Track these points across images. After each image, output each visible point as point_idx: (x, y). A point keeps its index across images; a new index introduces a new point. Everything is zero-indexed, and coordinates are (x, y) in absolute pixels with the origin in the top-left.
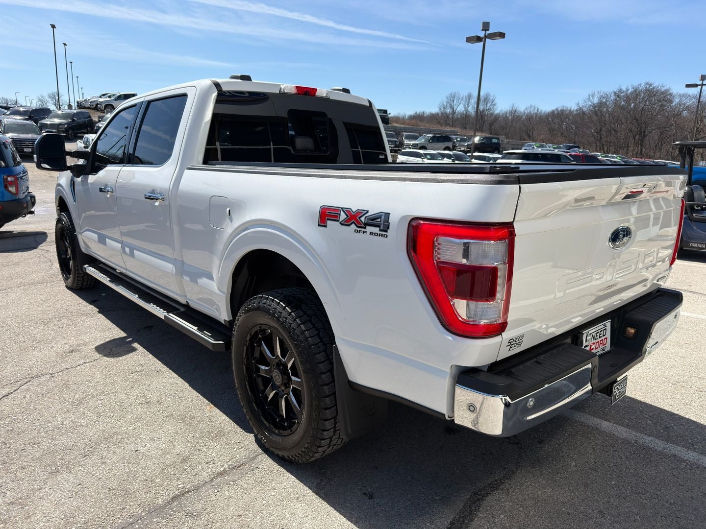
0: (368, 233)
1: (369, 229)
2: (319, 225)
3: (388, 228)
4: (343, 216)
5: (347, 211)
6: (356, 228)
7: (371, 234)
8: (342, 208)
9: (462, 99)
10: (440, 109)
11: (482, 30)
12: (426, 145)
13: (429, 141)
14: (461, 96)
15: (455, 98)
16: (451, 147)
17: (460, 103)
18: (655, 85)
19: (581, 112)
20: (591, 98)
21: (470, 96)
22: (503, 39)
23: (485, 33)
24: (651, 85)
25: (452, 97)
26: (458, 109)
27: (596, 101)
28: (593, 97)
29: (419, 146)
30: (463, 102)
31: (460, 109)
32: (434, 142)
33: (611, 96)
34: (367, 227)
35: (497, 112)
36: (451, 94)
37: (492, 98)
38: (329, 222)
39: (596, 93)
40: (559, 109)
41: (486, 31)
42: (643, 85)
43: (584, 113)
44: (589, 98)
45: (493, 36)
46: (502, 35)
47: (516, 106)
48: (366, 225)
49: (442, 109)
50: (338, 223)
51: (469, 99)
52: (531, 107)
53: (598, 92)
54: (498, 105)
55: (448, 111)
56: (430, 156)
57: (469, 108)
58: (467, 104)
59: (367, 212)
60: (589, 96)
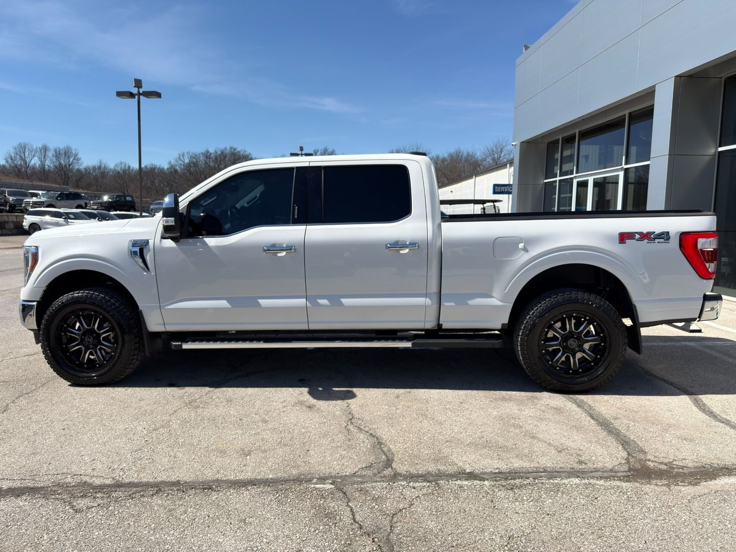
0: (657, 242)
1: (657, 240)
2: (620, 243)
3: (669, 238)
4: (637, 236)
5: (641, 234)
6: (648, 241)
7: (659, 242)
8: (636, 233)
9: (36, 151)
10: (7, 162)
11: (135, 87)
12: (54, 203)
13: (57, 199)
14: (35, 147)
15: (27, 150)
16: (84, 205)
17: (34, 156)
18: (239, 149)
19: (173, 170)
20: (182, 158)
21: (46, 149)
22: (159, 99)
23: (139, 90)
24: (235, 149)
25: (22, 148)
26: (33, 162)
27: (187, 161)
28: (183, 157)
29: (45, 205)
30: (37, 154)
31: (35, 162)
32: (64, 200)
33: (200, 157)
34: (656, 240)
35: (82, 167)
36: (20, 144)
37: (74, 152)
38: (627, 240)
39: (185, 153)
40: (148, 167)
41: (138, 89)
42: (228, 149)
43: (176, 171)
44: (180, 157)
45: (148, 94)
46: (158, 95)
47: (104, 161)
48: (654, 239)
49: (10, 160)
50: (634, 240)
51: (45, 152)
52: (121, 163)
53: (187, 153)
54: (82, 160)
55: (19, 162)
56: (73, 215)
57: (47, 161)
58: (43, 157)
59: (654, 232)
60: (179, 155)
